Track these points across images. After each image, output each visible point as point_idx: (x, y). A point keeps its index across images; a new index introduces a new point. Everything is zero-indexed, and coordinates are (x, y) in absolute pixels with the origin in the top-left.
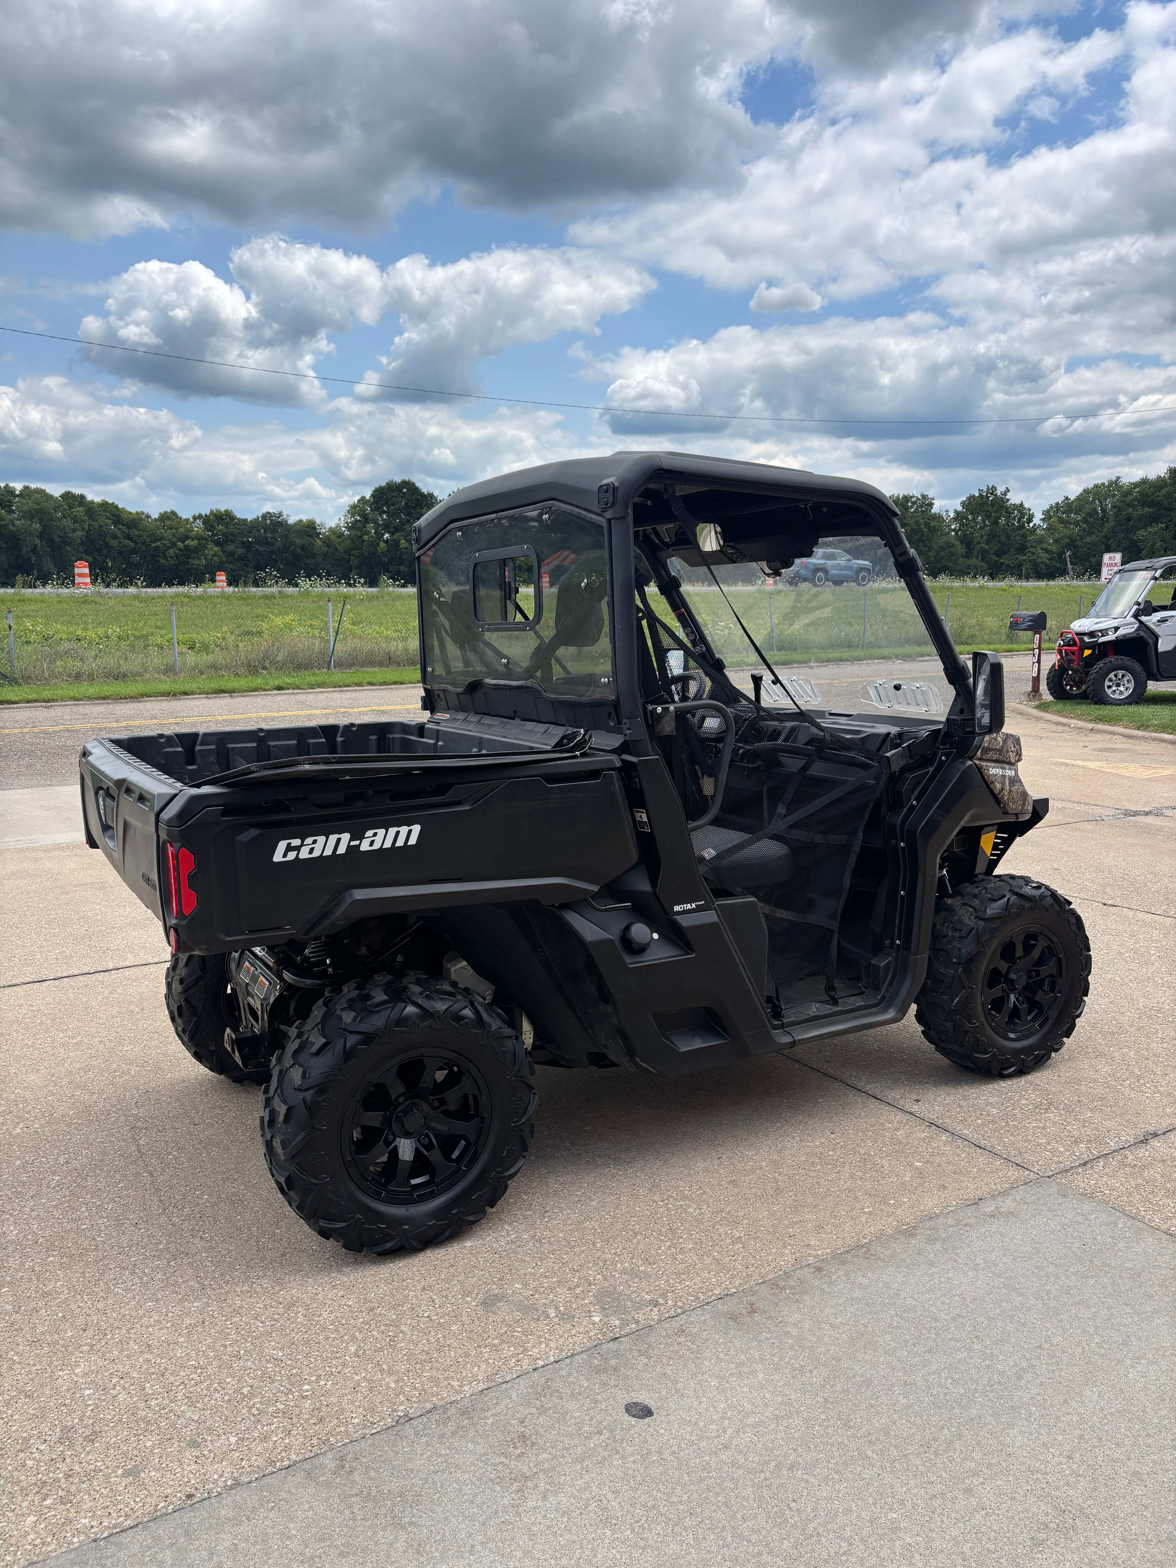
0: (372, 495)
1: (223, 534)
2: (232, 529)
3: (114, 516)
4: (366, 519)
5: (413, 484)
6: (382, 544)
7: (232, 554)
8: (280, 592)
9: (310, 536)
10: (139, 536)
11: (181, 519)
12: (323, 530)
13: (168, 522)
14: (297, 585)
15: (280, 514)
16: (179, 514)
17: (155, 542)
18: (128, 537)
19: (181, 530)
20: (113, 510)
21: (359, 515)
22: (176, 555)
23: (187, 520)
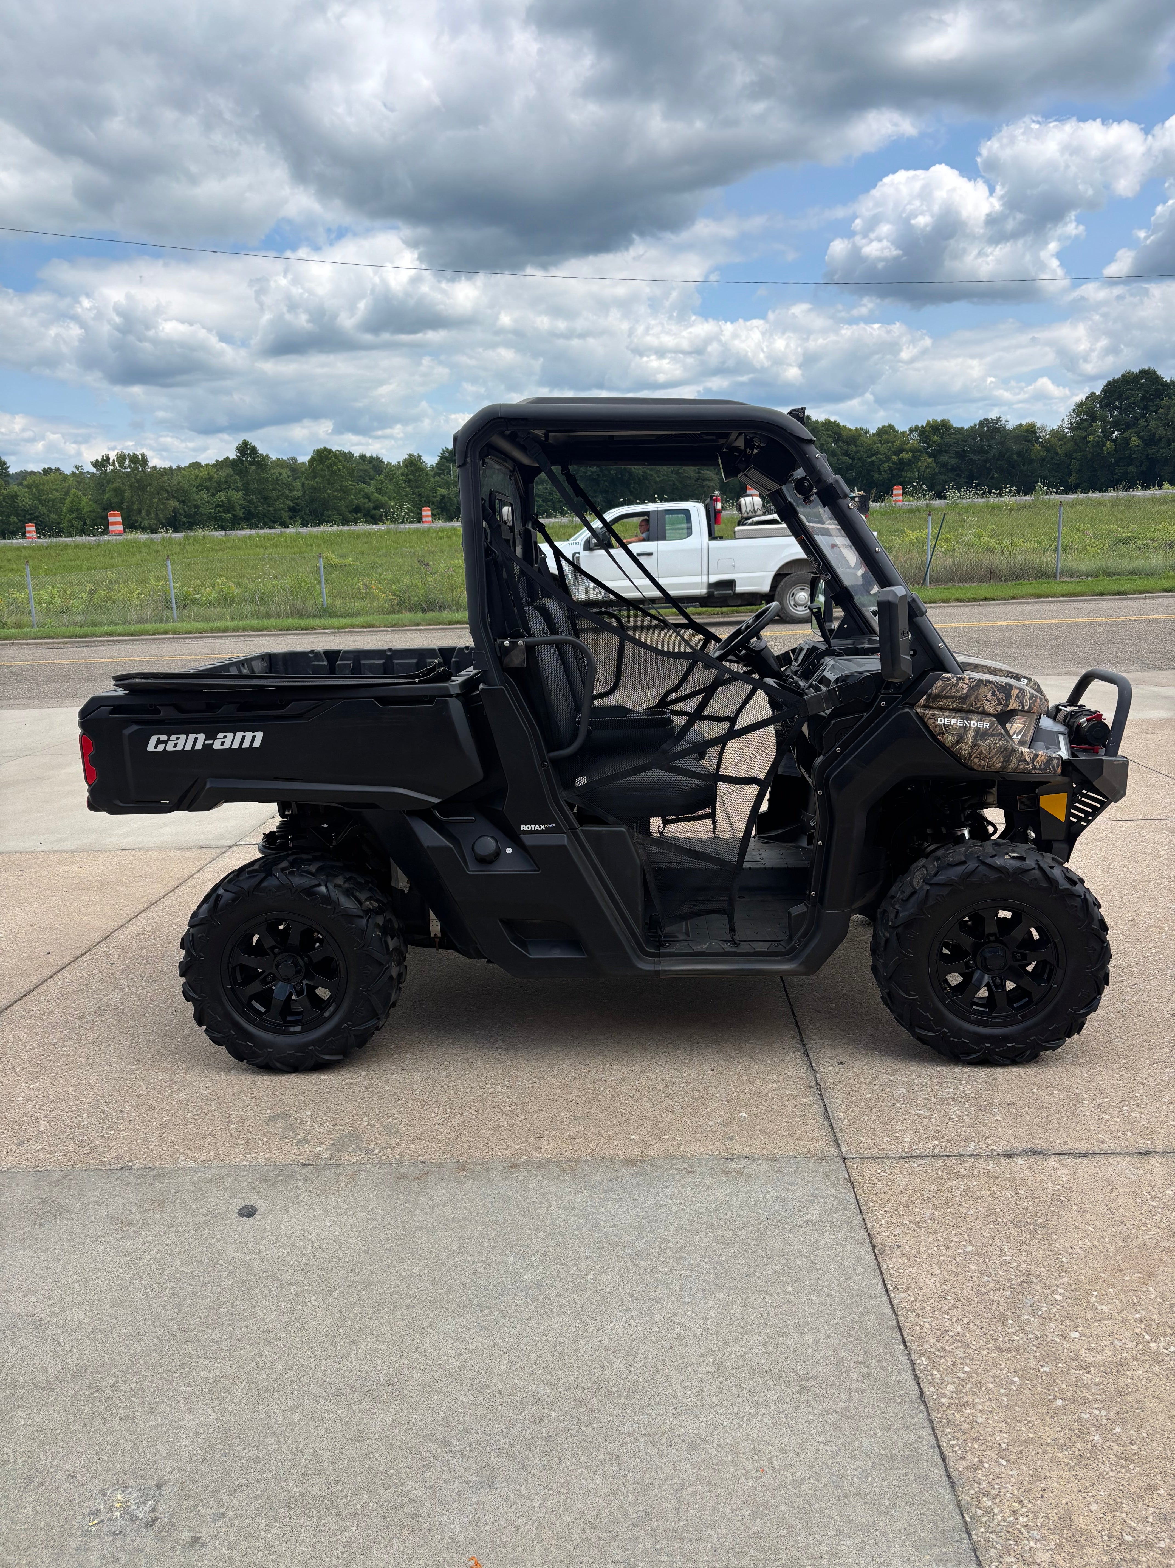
0: (1104, 391)
1: (938, 445)
2: (947, 439)
3: (835, 433)
4: (1093, 417)
5: (1155, 373)
6: (1109, 444)
7: (944, 465)
8: (927, 505)
9: (1029, 441)
10: (857, 452)
11: (897, 432)
12: (1044, 434)
13: (885, 437)
14: (945, 498)
15: (999, 420)
16: (897, 427)
17: (869, 457)
18: (846, 454)
19: (897, 443)
20: (836, 428)
21: (1086, 414)
22: (890, 469)
23: (904, 433)
